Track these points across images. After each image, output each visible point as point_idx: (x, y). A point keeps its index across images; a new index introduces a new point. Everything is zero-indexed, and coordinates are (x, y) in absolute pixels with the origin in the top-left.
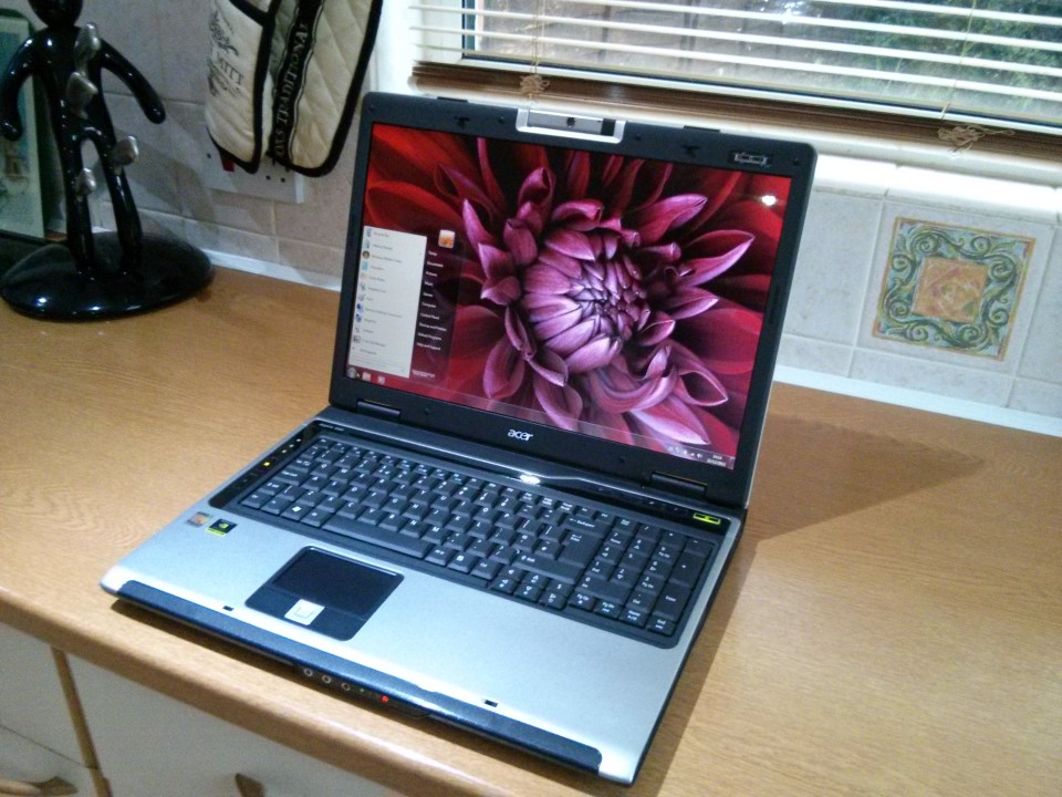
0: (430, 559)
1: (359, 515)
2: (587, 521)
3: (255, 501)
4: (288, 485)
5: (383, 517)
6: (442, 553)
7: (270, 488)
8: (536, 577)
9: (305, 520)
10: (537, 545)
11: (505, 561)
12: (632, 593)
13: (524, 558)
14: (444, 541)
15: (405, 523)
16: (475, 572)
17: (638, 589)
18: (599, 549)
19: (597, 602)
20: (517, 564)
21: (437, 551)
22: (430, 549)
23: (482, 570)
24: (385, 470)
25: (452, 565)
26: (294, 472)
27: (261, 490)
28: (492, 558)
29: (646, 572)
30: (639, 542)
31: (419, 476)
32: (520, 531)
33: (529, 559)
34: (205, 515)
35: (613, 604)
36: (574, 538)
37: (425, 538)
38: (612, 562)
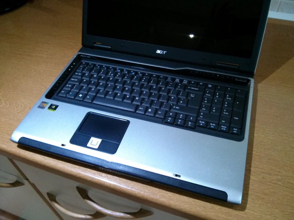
0: (138, 112)
1: (106, 95)
2: (195, 88)
3: (63, 94)
4: (74, 85)
5: (115, 95)
6: (142, 109)
7: (68, 87)
8: (181, 115)
9: (85, 100)
10: (178, 100)
11: (167, 110)
12: (220, 117)
13: (174, 107)
14: (141, 103)
15: (124, 97)
16: (157, 116)
17: (222, 115)
18: (203, 100)
19: (207, 123)
20: (172, 110)
21: (140, 108)
22: (137, 107)
23: (159, 114)
24: (111, 74)
25: (147, 114)
26: (76, 78)
27: (65, 88)
28: (162, 108)
29: (223, 107)
30: (218, 94)
31: (125, 75)
32: (170, 95)
33: (177, 108)
34: (45, 103)
35: (215, 123)
36: (192, 96)
37: (134, 103)
38: (209, 105)
